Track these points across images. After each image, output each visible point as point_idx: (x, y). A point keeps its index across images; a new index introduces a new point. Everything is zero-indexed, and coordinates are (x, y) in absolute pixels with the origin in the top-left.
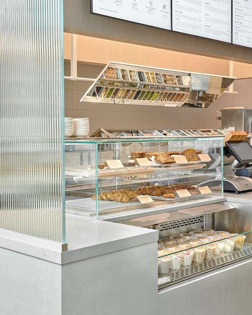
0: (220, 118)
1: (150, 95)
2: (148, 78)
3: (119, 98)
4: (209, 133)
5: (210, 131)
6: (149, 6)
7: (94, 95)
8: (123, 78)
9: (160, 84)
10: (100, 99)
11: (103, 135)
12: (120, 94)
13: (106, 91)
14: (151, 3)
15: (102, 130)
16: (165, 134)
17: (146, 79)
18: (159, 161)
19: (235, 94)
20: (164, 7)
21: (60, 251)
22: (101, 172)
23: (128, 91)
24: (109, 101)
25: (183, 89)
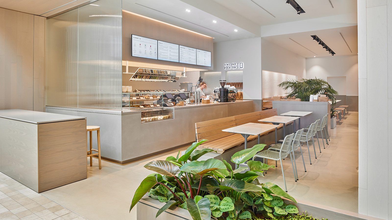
0: (180, 86)
1: (155, 78)
2: (155, 72)
3: (144, 78)
4: (175, 91)
5: (175, 90)
6: (150, 53)
7: (135, 78)
8: (145, 72)
9: (159, 74)
10: (136, 79)
11: (137, 91)
12: (144, 77)
13: (139, 77)
14: (151, 52)
15: (137, 90)
16: (158, 91)
17: (154, 72)
18: (146, 98)
19: (186, 77)
20: (155, 53)
21: (121, 112)
22: (131, 100)
23: (147, 76)
24: (140, 80)
25: (168, 75)
